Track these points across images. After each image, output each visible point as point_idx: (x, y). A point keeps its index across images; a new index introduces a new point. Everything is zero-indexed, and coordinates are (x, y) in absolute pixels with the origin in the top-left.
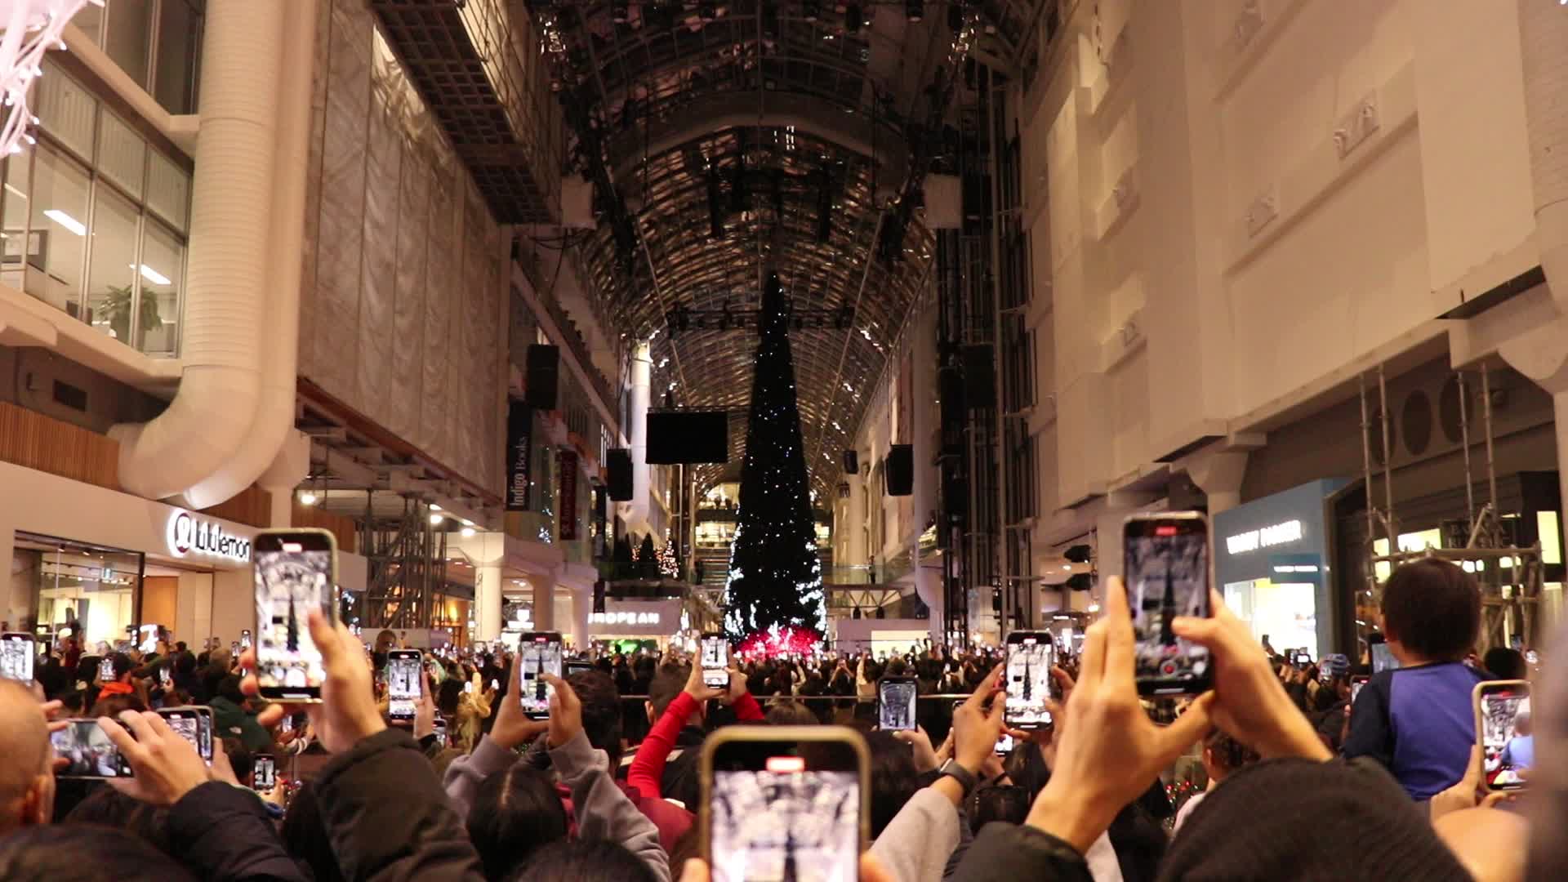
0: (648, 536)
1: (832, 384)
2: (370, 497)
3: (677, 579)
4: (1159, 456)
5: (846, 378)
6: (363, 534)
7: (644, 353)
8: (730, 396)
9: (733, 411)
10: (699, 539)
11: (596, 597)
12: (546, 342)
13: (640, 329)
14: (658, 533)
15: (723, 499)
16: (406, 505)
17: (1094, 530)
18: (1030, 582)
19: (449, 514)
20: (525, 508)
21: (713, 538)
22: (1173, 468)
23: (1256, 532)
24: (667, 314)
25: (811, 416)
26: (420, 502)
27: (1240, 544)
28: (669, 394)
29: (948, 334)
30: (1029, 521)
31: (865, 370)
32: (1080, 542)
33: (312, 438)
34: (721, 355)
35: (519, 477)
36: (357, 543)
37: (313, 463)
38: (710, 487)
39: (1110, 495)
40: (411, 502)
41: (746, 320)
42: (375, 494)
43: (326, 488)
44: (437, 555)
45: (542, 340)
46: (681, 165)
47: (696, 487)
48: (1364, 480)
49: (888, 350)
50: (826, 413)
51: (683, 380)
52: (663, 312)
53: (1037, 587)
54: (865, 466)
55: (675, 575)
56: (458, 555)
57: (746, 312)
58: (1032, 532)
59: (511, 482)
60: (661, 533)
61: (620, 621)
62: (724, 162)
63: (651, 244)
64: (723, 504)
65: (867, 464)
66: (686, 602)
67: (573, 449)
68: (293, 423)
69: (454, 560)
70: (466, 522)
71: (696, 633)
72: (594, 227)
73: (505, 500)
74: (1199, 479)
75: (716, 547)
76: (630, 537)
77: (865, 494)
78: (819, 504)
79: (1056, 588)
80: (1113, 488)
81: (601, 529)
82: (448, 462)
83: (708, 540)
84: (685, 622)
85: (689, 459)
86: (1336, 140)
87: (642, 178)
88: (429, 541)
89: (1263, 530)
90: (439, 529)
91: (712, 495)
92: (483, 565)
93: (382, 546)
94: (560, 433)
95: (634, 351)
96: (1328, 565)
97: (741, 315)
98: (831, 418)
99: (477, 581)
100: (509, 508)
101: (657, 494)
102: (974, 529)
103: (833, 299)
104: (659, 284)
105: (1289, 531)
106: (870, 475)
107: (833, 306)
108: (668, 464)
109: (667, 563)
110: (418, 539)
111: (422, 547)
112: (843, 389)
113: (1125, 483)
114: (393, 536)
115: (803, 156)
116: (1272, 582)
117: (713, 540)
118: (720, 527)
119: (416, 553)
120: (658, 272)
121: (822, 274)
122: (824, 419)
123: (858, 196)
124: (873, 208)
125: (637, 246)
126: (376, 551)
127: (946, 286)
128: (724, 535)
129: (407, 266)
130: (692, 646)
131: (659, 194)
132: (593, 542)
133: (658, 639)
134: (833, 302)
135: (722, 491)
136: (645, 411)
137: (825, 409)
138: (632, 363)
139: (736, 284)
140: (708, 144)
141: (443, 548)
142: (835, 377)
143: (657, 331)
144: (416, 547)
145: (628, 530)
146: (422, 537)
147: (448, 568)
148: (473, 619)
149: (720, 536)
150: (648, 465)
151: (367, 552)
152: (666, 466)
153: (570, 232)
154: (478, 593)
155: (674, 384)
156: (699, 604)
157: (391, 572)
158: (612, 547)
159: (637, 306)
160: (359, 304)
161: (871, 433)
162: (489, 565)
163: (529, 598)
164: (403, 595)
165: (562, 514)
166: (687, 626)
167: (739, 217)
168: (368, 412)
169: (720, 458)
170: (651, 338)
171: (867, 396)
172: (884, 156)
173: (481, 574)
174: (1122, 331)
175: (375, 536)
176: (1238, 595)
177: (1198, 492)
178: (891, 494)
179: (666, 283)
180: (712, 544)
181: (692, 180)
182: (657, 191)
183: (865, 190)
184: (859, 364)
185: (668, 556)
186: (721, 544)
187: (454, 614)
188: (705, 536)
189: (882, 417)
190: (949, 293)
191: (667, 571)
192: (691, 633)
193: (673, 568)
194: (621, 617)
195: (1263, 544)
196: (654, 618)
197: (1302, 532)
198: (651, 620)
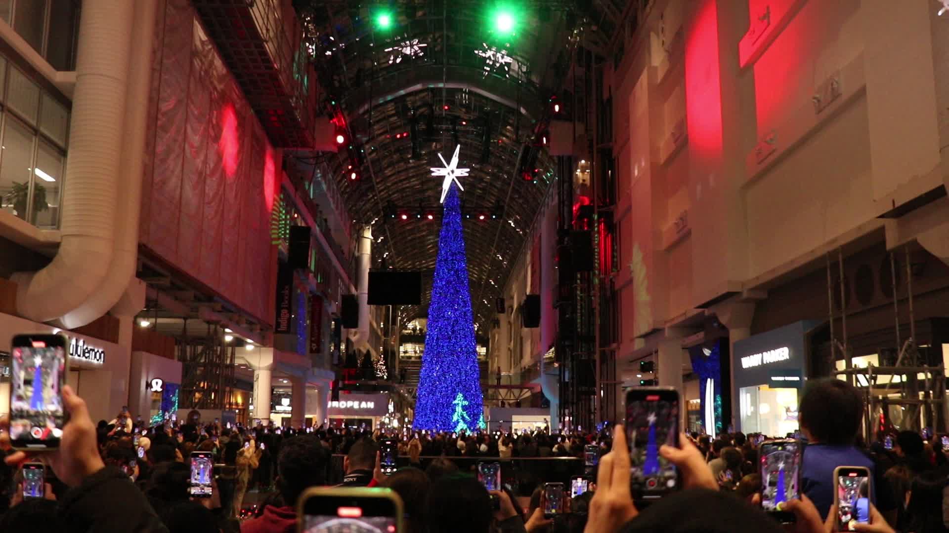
0: (368, 351)
1: (490, 255)
2: (185, 323)
3: (386, 380)
4: (697, 305)
5: (498, 252)
6: (180, 348)
7: (368, 234)
8: (424, 262)
9: (425, 271)
10: (402, 354)
11: (333, 390)
12: (303, 225)
13: (365, 217)
15: (418, 328)
16: (209, 329)
17: (657, 352)
18: (615, 385)
19: (238, 335)
20: (287, 331)
21: (411, 353)
22: (707, 312)
23: (760, 354)
24: (383, 208)
25: (476, 276)
26: (218, 327)
27: (750, 362)
28: (383, 259)
29: (564, 224)
30: (614, 345)
31: (511, 246)
32: (647, 360)
33: (148, 284)
34: (418, 235)
35: (284, 311)
36: (176, 353)
37: (148, 300)
38: (409, 321)
39: (666, 331)
40: (212, 327)
41: (434, 213)
42: (188, 321)
43: (156, 317)
44: (228, 362)
45: (301, 223)
46: (393, 112)
47: (400, 320)
48: (829, 322)
49: (525, 234)
50: (485, 274)
51: (393, 251)
52: (380, 206)
53: (620, 388)
54: (510, 309)
55: (385, 377)
56: (242, 362)
57: (434, 207)
58: (616, 352)
59: (278, 315)
60: (377, 350)
61: (348, 406)
62: (421, 110)
63: (373, 162)
64: (418, 331)
65: (511, 307)
66: (392, 395)
67: (319, 294)
68: (135, 273)
69: (240, 365)
70: (249, 341)
71: (398, 415)
72: (336, 151)
73: (274, 327)
74: (724, 320)
75: (413, 359)
76: (356, 352)
77: (509, 326)
78: (480, 333)
80: (668, 325)
81: (337, 347)
82: (238, 301)
83: (407, 355)
84: (391, 408)
85: (396, 304)
86: (814, 102)
87: (368, 119)
88: (223, 352)
89: (765, 353)
90: (230, 345)
91: (410, 325)
92: (259, 368)
93: (192, 355)
94: (311, 284)
95: (361, 231)
97: (431, 209)
98: (489, 277)
99: (255, 379)
100: (277, 332)
101: (375, 325)
103: (491, 200)
104: (377, 188)
105: (781, 354)
106: (513, 314)
107: (490, 205)
109: (380, 369)
110: (217, 350)
111: (219, 357)
112: (497, 258)
113: (676, 322)
114: (200, 349)
115: (473, 107)
116: (770, 387)
117: (411, 355)
118: (416, 347)
119: (215, 360)
120: (378, 180)
121: (484, 184)
122: (484, 277)
123: (508, 134)
124: (517, 142)
125: (363, 163)
126: (188, 358)
127: (563, 193)
128: (418, 352)
129: (213, 173)
130: (395, 424)
131: (379, 130)
132: (332, 354)
133: (373, 418)
134: (491, 203)
135: (417, 323)
136: (368, 271)
137: (485, 271)
138: (360, 238)
139: (427, 190)
140: (411, 98)
141: (233, 357)
142: (491, 251)
143: (376, 219)
144: (215, 356)
145: (355, 348)
146: (219, 349)
147: (236, 370)
148: (252, 404)
149: (416, 352)
150: (369, 306)
151: (182, 359)
152: (381, 306)
153: (320, 154)
154: (255, 387)
155: (387, 253)
156: (401, 396)
157: (198, 372)
158: (344, 358)
159: (363, 203)
160: (181, 198)
161: (514, 287)
162: (263, 369)
163: (289, 391)
164: (206, 387)
165: (312, 336)
166: (393, 411)
167: (431, 146)
168: (186, 267)
169: (416, 301)
170: (372, 223)
171: (512, 263)
172: (524, 108)
173: (258, 375)
174: (676, 224)
175: (188, 349)
176: (749, 395)
177: (723, 328)
178: (526, 326)
179: (383, 188)
180: (410, 357)
181: (400, 121)
182: (377, 129)
183: (512, 130)
184: (507, 242)
185: (381, 365)
186: (416, 358)
187: (240, 400)
188: (405, 352)
189: (521, 277)
190: (565, 197)
191: (380, 374)
192: (395, 415)
193: (384, 372)
194: (350, 404)
195: (765, 362)
196: (371, 405)
197: (789, 355)
198: (369, 407)
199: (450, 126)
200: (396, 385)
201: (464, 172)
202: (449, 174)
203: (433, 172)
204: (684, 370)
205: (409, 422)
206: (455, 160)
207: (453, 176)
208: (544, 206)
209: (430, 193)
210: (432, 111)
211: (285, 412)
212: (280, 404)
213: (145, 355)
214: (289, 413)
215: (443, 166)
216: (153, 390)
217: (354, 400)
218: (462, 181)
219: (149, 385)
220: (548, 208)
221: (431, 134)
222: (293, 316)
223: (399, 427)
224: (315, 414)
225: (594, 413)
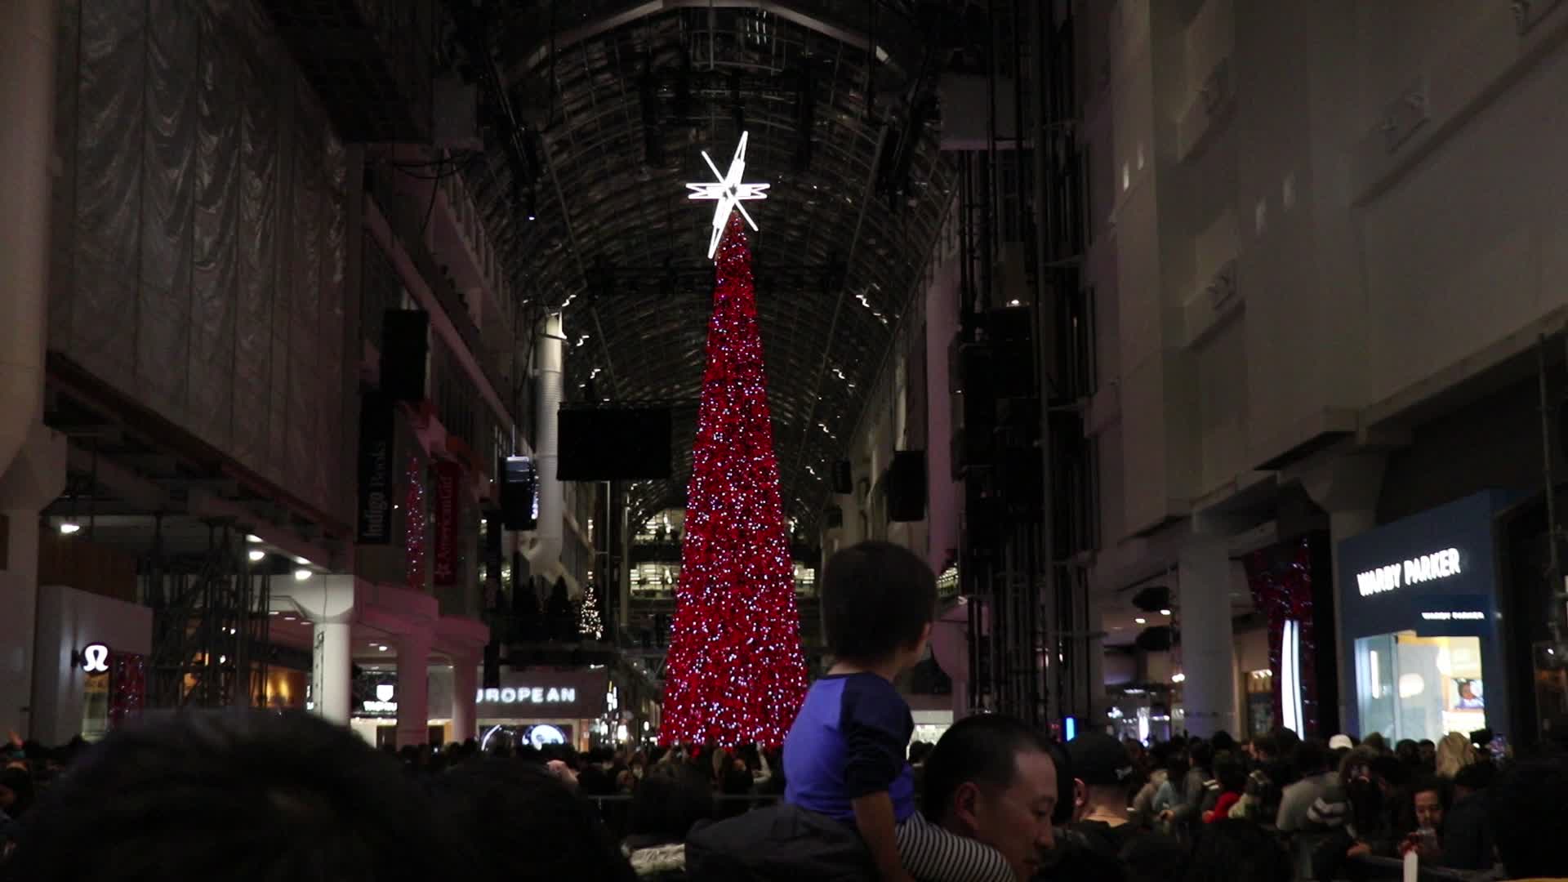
0: (561, 580)
1: (818, 371)
2: (158, 525)
3: (600, 640)
4: (1260, 462)
5: (836, 362)
6: (148, 578)
7: (556, 329)
8: (677, 387)
9: (680, 408)
10: (635, 587)
11: (487, 667)
12: (413, 307)
13: (549, 292)
14: (577, 578)
15: (668, 530)
16: (211, 538)
17: (1175, 568)
18: (1088, 639)
19: (274, 549)
20: (385, 539)
21: (654, 584)
22: (1281, 478)
23: (1398, 566)
24: (587, 272)
25: (789, 416)
26: (232, 531)
27: (1374, 582)
28: (590, 383)
29: (974, 299)
30: (1085, 555)
31: (862, 349)
32: (1156, 583)
33: (69, 439)
34: (663, 330)
35: (376, 497)
36: (140, 592)
37: (71, 475)
38: (650, 514)
39: (1195, 520)
40: (219, 531)
41: (696, 280)
42: (165, 520)
43: (92, 512)
44: (255, 608)
45: (406, 304)
46: (604, 63)
47: (630, 514)
48: (1545, 492)
49: (891, 320)
50: (809, 411)
51: (610, 365)
52: (581, 268)
53: (1098, 649)
54: (863, 485)
55: (599, 634)
56: (287, 607)
57: (697, 269)
58: (1089, 570)
59: (364, 505)
60: (580, 576)
61: (521, 698)
62: (663, 58)
63: (561, 173)
64: (668, 538)
65: (866, 480)
66: (614, 673)
67: (451, 458)
68: (41, 418)
69: (283, 614)
70: (302, 561)
71: (628, 715)
72: (480, 147)
73: (355, 530)
74: (1318, 493)
75: (659, 597)
76: (535, 582)
77: (863, 522)
78: (801, 537)
79: (1124, 651)
80: (1196, 509)
81: (495, 574)
82: (274, 476)
83: (647, 587)
84: (612, 700)
85: (621, 476)
86: (1515, 9)
87: (548, 80)
88: (247, 587)
89: (1407, 563)
90: (259, 567)
91: (652, 525)
92: (325, 620)
93: (176, 595)
94: (433, 436)
95: (541, 323)
96: (1500, 611)
97: (692, 273)
98: (818, 417)
99: (316, 644)
100: (363, 540)
101: (575, 524)
102: (1009, 564)
103: (818, 251)
104: (574, 229)
105: (1443, 564)
106: (869, 495)
107: (818, 262)
108: (590, 480)
109: (587, 618)
110: (229, 582)
111: (235, 595)
112: (833, 376)
113: (1214, 501)
114: (192, 579)
115: (774, 51)
116: (1419, 635)
117: (654, 588)
118: (664, 570)
119: (225, 601)
120: (574, 212)
121: (803, 218)
122: (807, 419)
123: (852, 107)
124: (873, 122)
125: (542, 175)
126: (167, 601)
127: (971, 230)
128: (670, 581)
129: (209, 197)
130: (623, 734)
131: (572, 103)
132: (483, 588)
133: (574, 723)
134: (817, 256)
135: (666, 520)
136: (556, 408)
137: (809, 406)
138: (537, 340)
139: (683, 230)
140: (642, 31)
141: (264, 598)
142: (821, 361)
143: (573, 296)
144: (225, 594)
145: (532, 573)
146: (234, 579)
147: (272, 625)
148: (310, 700)
149: (664, 582)
150: (561, 483)
151: (155, 602)
152: (587, 483)
153: (447, 155)
154: (317, 660)
155: (597, 370)
156: (634, 675)
157: (190, 632)
158: (510, 596)
159: (544, 261)
160: (139, 251)
161: (871, 438)
162: (334, 620)
163: (392, 668)
164: (207, 663)
165: (438, 549)
166: (615, 706)
167: (685, 137)
168: (156, 403)
169: (662, 471)
170: (564, 305)
171: (866, 384)
172: (884, 49)
173: (322, 633)
174: (1210, 289)
175: (167, 581)
176: (1374, 654)
177: (1316, 511)
178: (898, 519)
179: (584, 228)
180: (653, 593)
181: (619, 83)
182: (568, 100)
183: (861, 98)
184: (854, 341)
185: (587, 608)
186: (665, 593)
187: (284, 690)
188: (642, 582)
189: (885, 415)
190: (975, 239)
191: (586, 629)
192: (621, 716)
193: (595, 624)
194: (524, 693)
195: (1408, 582)
196: (569, 695)
197: (1460, 564)
198: (564, 699)
199: (727, 93)
200: (624, 652)
201: (757, 191)
202: (725, 195)
203: (694, 192)
204: (1235, 606)
205: (653, 732)
206: (738, 166)
207: (734, 200)
208: (932, 263)
209: (686, 238)
210: (686, 61)
211: (383, 714)
212: (374, 699)
213: (67, 594)
214: (392, 717)
215: (714, 180)
216: (88, 668)
217: (531, 685)
218: (757, 210)
219: (79, 659)
220: (940, 266)
221: (685, 107)
222: (396, 507)
223: (630, 740)
224: (447, 715)
225: (1045, 701)
